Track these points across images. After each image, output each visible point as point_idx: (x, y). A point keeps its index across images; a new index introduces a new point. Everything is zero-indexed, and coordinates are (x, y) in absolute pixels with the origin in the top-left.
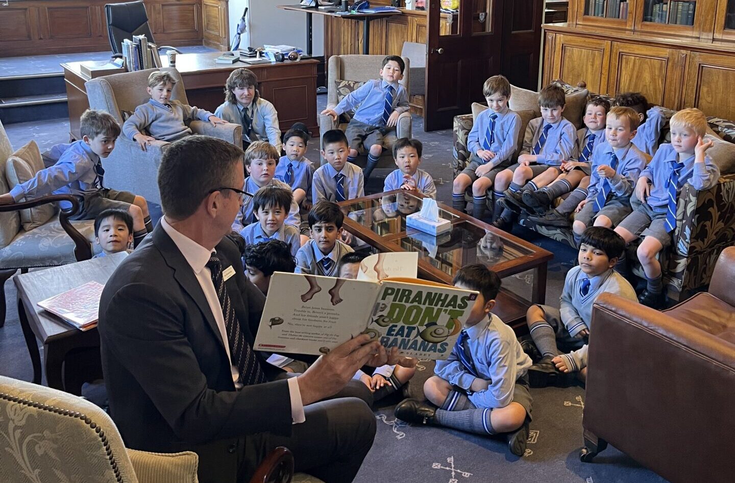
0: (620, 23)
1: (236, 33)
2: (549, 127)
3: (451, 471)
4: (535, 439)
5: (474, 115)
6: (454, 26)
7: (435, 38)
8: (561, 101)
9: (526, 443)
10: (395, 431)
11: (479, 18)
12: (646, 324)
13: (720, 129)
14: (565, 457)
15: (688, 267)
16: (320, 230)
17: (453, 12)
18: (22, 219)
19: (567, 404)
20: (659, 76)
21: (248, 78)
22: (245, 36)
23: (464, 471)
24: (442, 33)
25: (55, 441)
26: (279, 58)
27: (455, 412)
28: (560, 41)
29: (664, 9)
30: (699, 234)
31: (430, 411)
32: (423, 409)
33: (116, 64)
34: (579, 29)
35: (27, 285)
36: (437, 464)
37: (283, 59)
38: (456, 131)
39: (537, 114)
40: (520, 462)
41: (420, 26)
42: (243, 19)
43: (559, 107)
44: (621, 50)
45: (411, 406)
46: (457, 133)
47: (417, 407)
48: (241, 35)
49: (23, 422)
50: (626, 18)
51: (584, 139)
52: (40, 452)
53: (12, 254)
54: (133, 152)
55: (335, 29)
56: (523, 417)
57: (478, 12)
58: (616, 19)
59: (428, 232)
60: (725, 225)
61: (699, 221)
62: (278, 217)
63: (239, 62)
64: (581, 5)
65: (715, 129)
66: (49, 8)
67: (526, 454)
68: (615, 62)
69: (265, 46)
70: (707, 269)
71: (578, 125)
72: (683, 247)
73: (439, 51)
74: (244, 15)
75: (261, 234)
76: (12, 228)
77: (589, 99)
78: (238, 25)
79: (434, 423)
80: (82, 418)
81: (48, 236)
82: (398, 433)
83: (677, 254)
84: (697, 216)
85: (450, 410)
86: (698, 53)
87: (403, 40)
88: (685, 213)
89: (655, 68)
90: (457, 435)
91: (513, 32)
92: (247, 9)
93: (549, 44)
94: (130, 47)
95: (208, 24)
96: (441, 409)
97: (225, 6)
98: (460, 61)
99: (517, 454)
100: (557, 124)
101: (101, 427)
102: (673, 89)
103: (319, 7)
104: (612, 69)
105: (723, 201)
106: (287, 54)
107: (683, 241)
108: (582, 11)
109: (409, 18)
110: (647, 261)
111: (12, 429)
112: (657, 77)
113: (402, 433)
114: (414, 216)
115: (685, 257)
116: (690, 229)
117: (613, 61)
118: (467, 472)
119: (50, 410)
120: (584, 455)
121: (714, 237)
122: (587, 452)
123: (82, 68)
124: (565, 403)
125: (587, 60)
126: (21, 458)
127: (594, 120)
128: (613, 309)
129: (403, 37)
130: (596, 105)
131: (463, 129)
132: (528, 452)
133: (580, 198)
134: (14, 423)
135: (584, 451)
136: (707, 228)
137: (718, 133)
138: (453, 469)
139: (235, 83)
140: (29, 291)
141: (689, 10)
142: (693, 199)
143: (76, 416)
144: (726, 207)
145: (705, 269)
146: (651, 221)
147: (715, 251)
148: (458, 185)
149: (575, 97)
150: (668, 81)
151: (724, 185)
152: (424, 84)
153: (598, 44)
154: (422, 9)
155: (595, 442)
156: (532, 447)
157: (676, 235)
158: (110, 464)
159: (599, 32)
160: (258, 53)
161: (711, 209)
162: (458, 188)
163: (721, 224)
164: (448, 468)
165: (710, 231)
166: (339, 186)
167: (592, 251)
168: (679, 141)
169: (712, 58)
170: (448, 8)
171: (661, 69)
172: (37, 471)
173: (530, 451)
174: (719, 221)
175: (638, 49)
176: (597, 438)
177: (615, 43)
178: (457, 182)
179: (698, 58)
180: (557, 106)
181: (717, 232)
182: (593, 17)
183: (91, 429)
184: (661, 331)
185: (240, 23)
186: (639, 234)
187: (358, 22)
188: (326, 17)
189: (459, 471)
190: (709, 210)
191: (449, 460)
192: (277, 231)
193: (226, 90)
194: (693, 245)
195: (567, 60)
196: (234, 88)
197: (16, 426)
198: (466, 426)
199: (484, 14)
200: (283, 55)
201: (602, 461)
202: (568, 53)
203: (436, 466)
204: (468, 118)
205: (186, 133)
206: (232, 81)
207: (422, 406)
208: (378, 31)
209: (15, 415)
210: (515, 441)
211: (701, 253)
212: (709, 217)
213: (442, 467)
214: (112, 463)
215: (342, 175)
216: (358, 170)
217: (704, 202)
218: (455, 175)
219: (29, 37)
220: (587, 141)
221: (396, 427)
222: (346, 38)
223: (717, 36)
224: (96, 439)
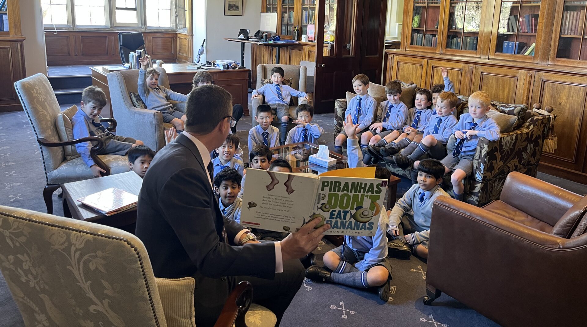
0: (433, 49)
1: (198, 54)
2: (392, 107)
3: (343, 310)
4: (394, 291)
5: (347, 99)
6: (331, 51)
7: (320, 58)
8: (399, 91)
9: (389, 293)
10: (306, 286)
11: (346, 47)
12: (468, 214)
13: (498, 107)
14: (414, 302)
15: (482, 189)
16: (257, 162)
17: (330, 43)
18: (65, 153)
19: (413, 270)
20: (457, 80)
21: (207, 77)
22: (203, 57)
23: (351, 310)
24: (324, 55)
25: (104, 258)
26: (225, 67)
27: (343, 274)
28: (396, 59)
29: (459, 41)
30: (489, 169)
31: (328, 274)
32: (323, 272)
33: (125, 67)
34: (408, 52)
35: (70, 189)
36: (333, 306)
37: (228, 68)
38: (337, 109)
39: (385, 99)
40: (386, 305)
41: (310, 52)
42: (203, 46)
43: (398, 94)
44: (433, 65)
45: (315, 270)
46: (337, 110)
47: (319, 270)
48: (201, 55)
49: (82, 246)
50: (436, 46)
51: (415, 114)
52: (92, 267)
53: (58, 175)
54: (136, 117)
55: (258, 54)
56: (387, 276)
57: (346, 44)
58: (430, 47)
59: (323, 166)
60: (504, 163)
61: (489, 160)
62: (231, 150)
63: (201, 69)
64: (408, 39)
65: (496, 107)
66: (82, 37)
67: (389, 300)
68: (430, 72)
69: (216, 60)
70: (493, 191)
71: (410, 106)
72: (479, 176)
73: (323, 65)
74: (203, 44)
75: (219, 163)
76: (59, 158)
77: (417, 91)
78: (199, 49)
79: (329, 281)
80: (125, 241)
81: (82, 164)
82: (307, 287)
83: (475, 181)
84: (488, 156)
85: (341, 273)
86: (480, 66)
87: (300, 60)
88: (480, 155)
89: (454, 75)
90: (345, 289)
91: (366, 56)
92: (205, 40)
93: (389, 62)
94: (134, 56)
95: (180, 50)
96: (334, 272)
97: (191, 39)
98: (335, 72)
99: (384, 300)
100: (397, 105)
101: (138, 248)
102: (465, 88)
103: (249, 40)
104: (428, 76)
105: (503, 148)
106: (230, 65)
107: (479, 172)
108: (409, 42)
109: (304, 47)
110: (457, 184)
111: (74, 251)
112: (455, 81)
113: (310, 287)
114: (313, 156)
115: (480, 183)
116: (484, 165)
117: (429, 71)
118: (353, 311)
119: (102, 236)
120: (426, 301)
121: (497, 171)
122: (428, 298)
123: (104, 69)
124: (411, 270)
125: (413, 71)
126: (78, 273)
127: (420, 104)
128: (447, 205)
129: (300, 59)
130: (421, 94)
131: (341, 107)
132: (391, 299)
133: (415, 147)
134: (75, 246)
135: (426, 298)
136: (494, 165)
137: (497, 109)
138: (344, 309)
139: (199, 80)
140: (72, 192)
141: (474, 42)
142: (486, 146)
143: (121, 240)
144: (505, 153)
145: (491, 191)
146: (459, 161)
147: (498, 179)
148: (338, 141)
149: (408, 89)
150: (462, 83)
151: (504, 139)
152: (313, 86)
153: (419, 61)
154: (312, 41)
155: (434, 292)
156: (393, 296)
157: (475, 169)
158: (142, 275)
159: (420, 54)
160: (212, 64)
161: (496, 153)
162: (338, 143)
163: (502, 163)
164: (340, 309)
165: (495, 167)
166: (265, 140)
167: (426, 176)
168: (475, 111)
169: (488, 69)
170: (328, 41)
171: (458, 76)
172: (89, 283)
173: (392, 298)
174: (500, 161)
175: (444, 64)
176: (435, 289)
177: (430, 61)
178: (338, 139)
179: (480, 69)
180: (397, 93)
181: (499, 168)
182: (415, 46)
183: (131, 248)
184: (478, 218)
185: (200, 49)
186: (452, 169)
187: (272, 49)
188: (253, 44)
189: (347, 310)
190: (495, 153)
191: (341, 303)
192: (230, 160)
193: (193, 83)
194: (485, 175)
195: (400, 71)
196: (198, 83)
197: (76, 249)
198: (351, 282)
199: (349, 44)
200: (228, 65)
201: (438, 304)
202: (401, 67)
203: (333, 307)
204: (344, 101)
205: (169, 107)
206: (197, 79)
207: (322, 270)
208: (285, 55)
209: (76, 241)
210: (383, 292)
211: (489, 180)
212: (495, 158)
213: (337, 308)
214: (144, 274)
215: (267, 133)
216: (276, 130)
217: (492, 149)
218: (335, 136)
219: (69, 54)
220: (416, 115)
221: (306, 283)
222: (265, 59)
223: (491, 57)
224: (133, 255)
